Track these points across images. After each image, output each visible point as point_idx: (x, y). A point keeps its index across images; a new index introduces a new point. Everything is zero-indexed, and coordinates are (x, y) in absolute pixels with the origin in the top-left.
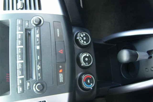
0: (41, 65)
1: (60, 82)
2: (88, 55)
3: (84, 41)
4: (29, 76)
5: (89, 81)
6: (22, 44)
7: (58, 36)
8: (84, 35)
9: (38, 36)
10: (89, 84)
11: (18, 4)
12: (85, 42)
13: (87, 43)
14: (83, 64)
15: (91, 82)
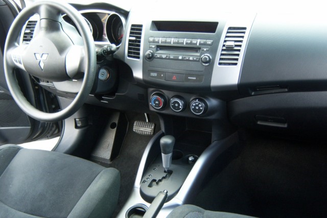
0: (165, 59)
1: (156, 75)
2: (180, 107)
3: (195, 106)
4: (160, 47)
5: (157, 102)
6: (187, 43)
7: (189, 78)
8: (201, 108)
9: (191, 58)
10: (154, 103)
11: (233, 42)
12: (193, 107)
13: (193, 109)
14: (173, 100)
15: (156, 104)
